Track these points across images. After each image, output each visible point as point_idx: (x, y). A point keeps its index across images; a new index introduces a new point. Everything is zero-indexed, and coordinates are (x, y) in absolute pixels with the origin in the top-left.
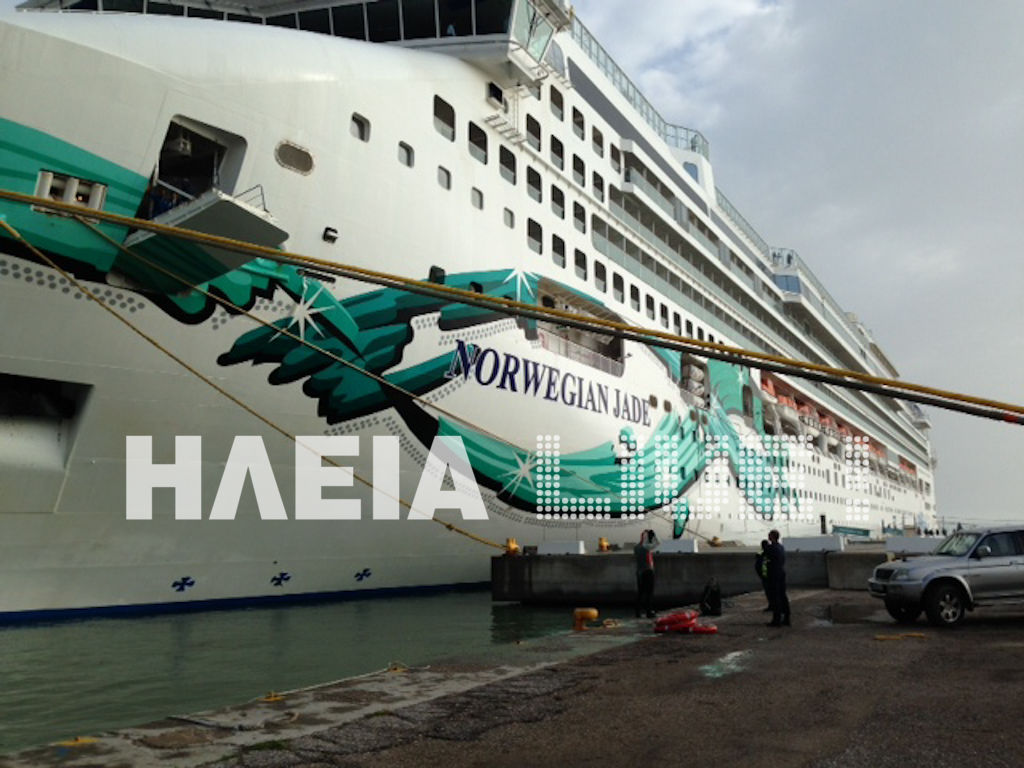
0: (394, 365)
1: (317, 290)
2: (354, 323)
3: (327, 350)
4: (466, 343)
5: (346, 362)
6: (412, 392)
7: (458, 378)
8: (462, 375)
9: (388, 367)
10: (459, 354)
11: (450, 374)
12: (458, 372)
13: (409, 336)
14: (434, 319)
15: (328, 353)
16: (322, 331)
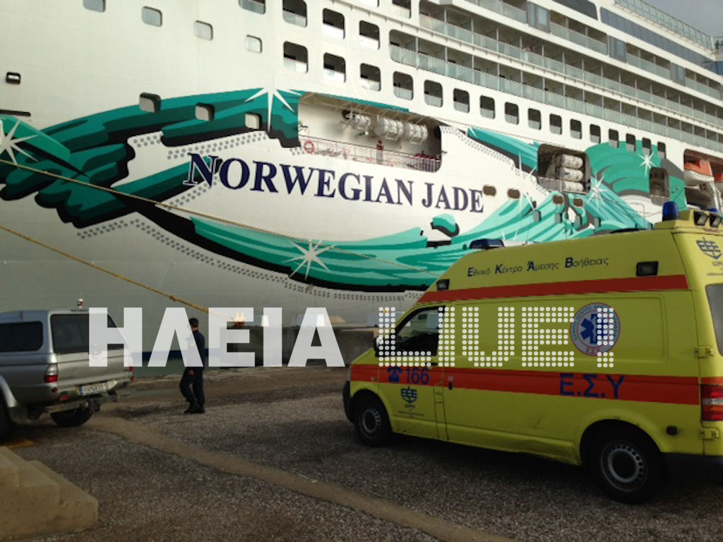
0: (121, 179)
1: (14, 124)
2: (65, 148)
3: (44, 170)
4: (202, 156)
5: (68, 179)
6: (150, 199)
7: (202, 185)
8: (205, 182)
9: (116, 181)
10: (195, 164)
11: (190, 182)
12: (199, 180)
13: (131, 154)
14: (155, 137)
15: (46, 173)
16: (32, 156)
